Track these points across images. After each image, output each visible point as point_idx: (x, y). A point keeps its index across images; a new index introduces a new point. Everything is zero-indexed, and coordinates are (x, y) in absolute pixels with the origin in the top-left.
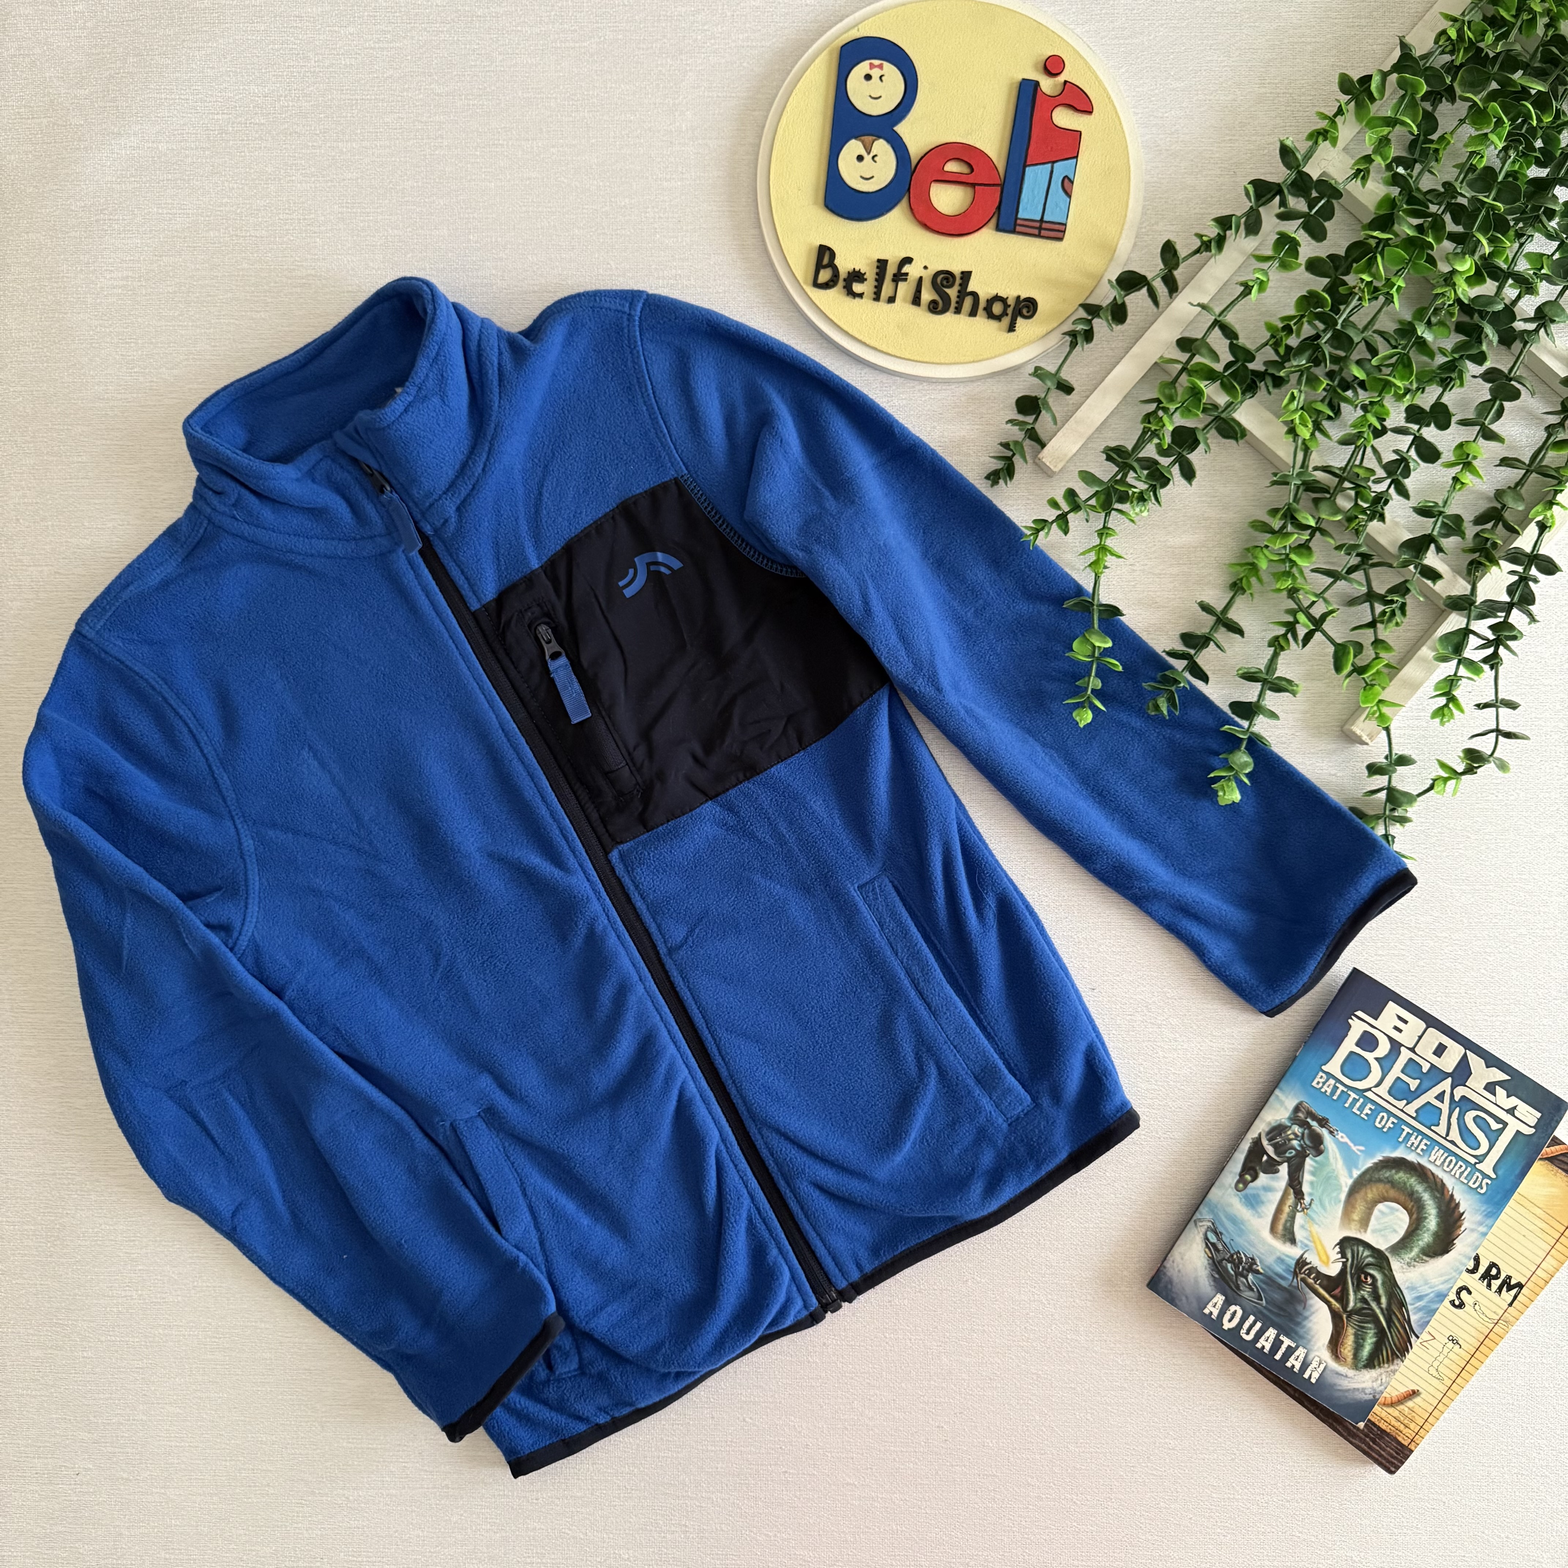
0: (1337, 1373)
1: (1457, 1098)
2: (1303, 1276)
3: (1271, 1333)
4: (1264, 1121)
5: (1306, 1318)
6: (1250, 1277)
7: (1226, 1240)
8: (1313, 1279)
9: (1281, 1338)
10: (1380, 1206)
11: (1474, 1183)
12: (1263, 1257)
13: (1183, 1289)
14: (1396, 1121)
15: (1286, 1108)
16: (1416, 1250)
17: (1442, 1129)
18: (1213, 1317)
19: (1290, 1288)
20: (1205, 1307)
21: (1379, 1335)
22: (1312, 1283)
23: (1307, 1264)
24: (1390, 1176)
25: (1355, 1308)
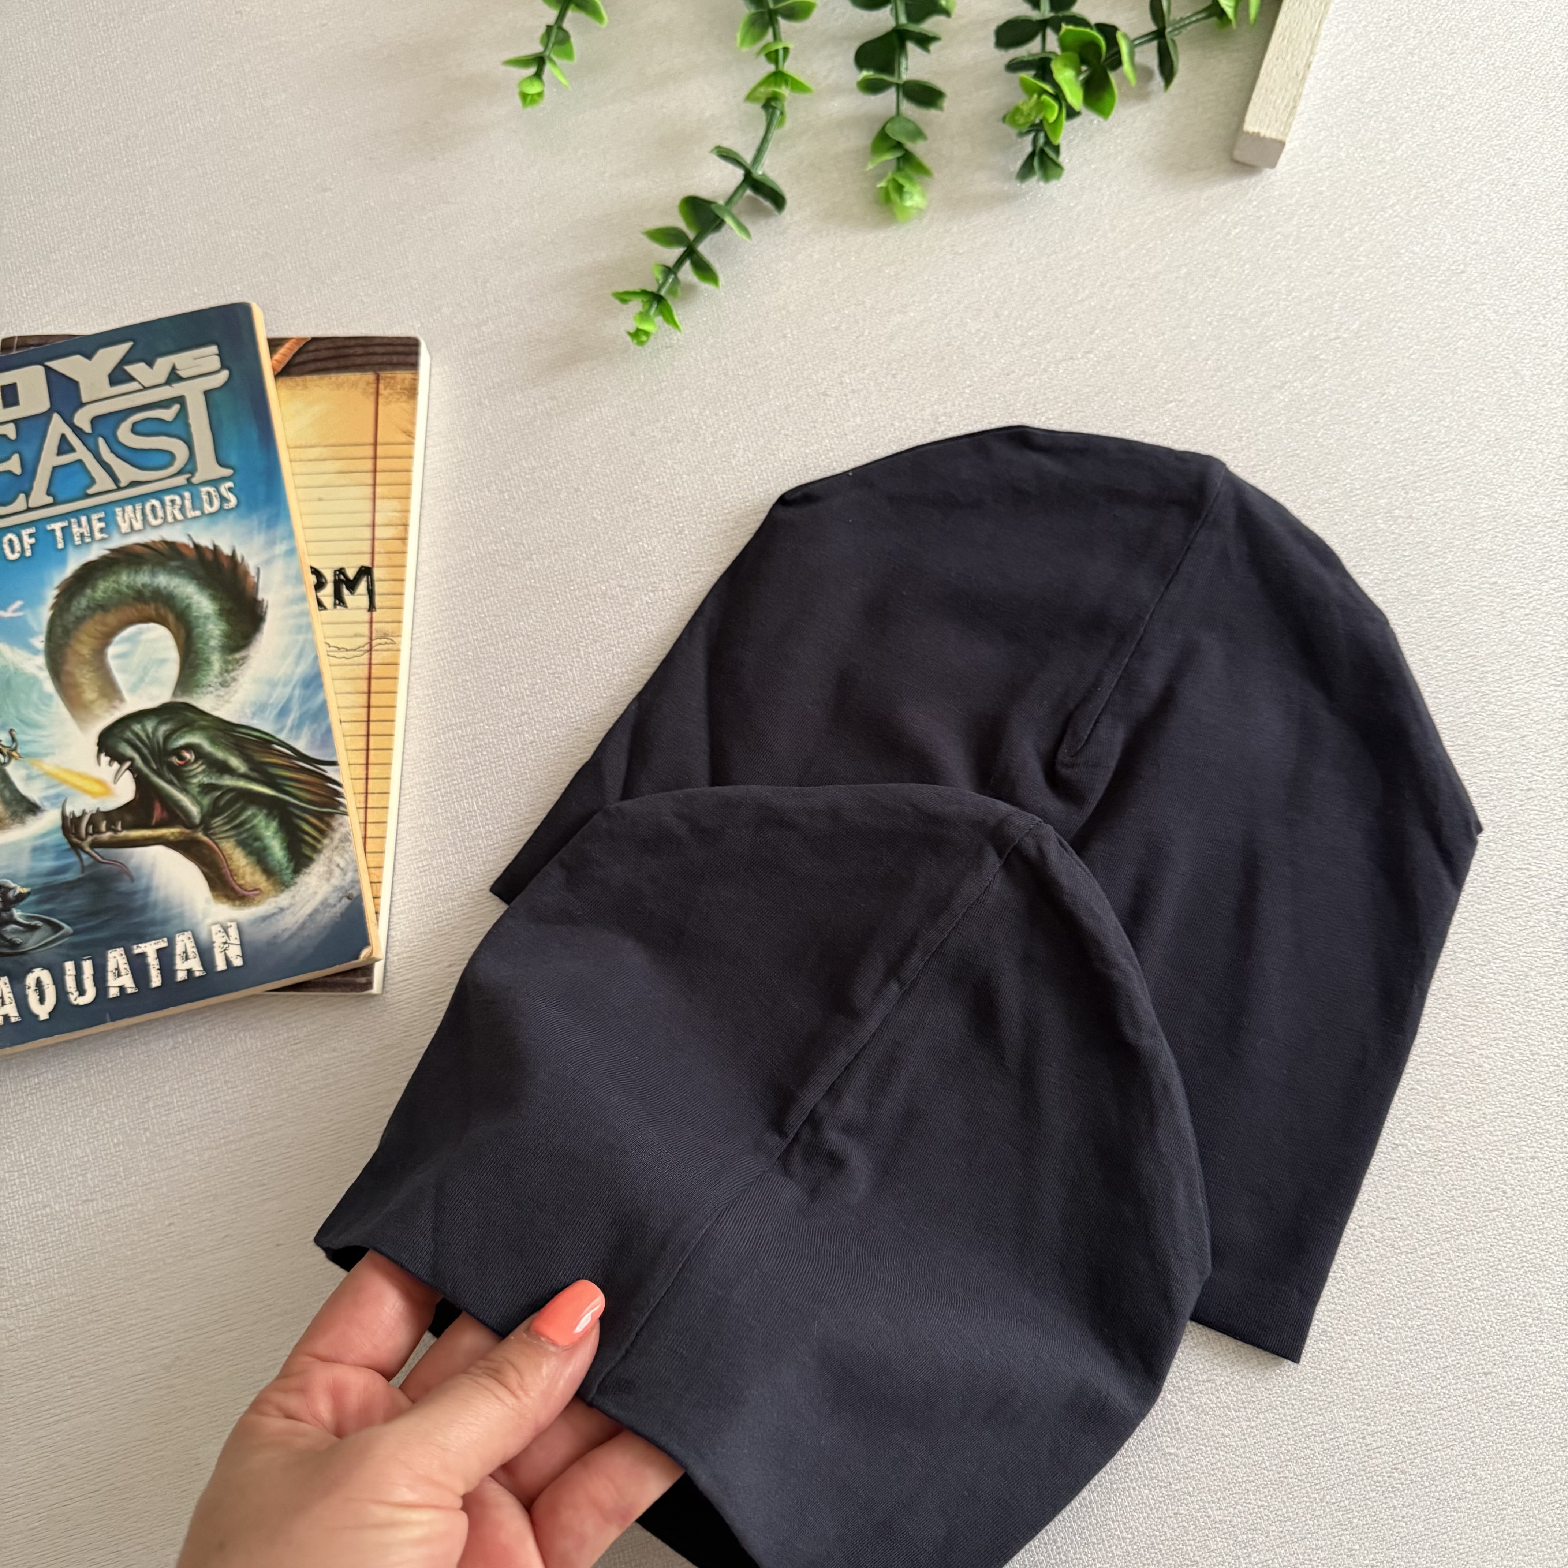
0: (264, 919)
1: (87, 428)
2: (90, 839)
3: (116, 958)
5: (148, 890)
6: (17, 914)
8: (108, 829)
9: (137, 950)
10: (112, 651)
11: (211, 503)
12: (11, 871)
14: (32, 530)
16: (216, 659)
17: (103, 482)
18: (13, 1020)
19: (87, 873)
21: (275, 812)
22: (112, 837)
23: (80, 818)
24: (89, 602)
25: (205, 809)
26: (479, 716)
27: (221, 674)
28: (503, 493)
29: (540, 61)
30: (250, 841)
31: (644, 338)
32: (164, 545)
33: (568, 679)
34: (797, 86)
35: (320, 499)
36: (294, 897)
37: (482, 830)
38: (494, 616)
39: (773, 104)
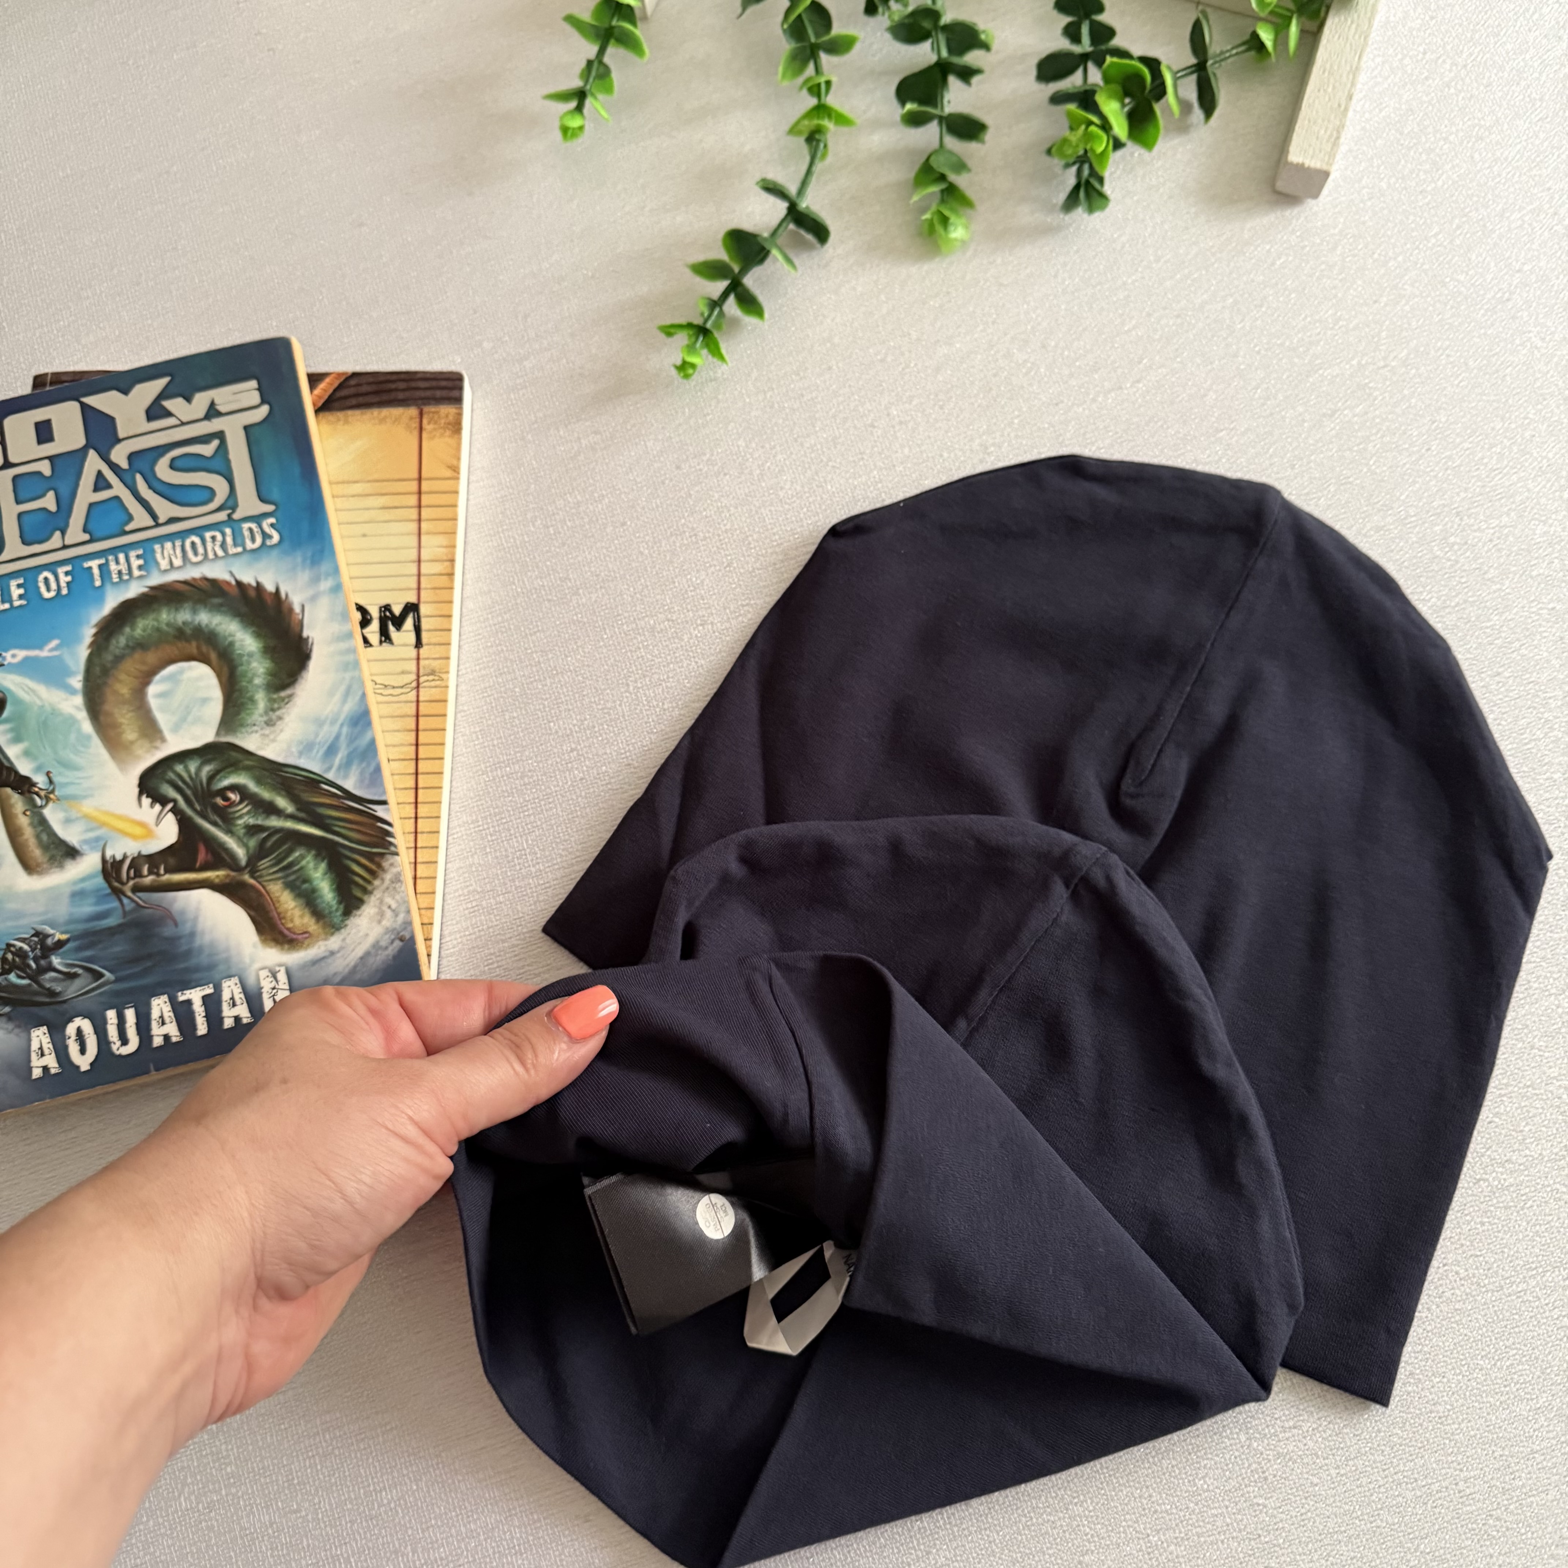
0: (314, 961)
1: (124, 465)
2: (131, 883)
3: (160, 1006)
5: (192, 935)
6: (56, 961)
8: (150, 872)
9: (182, 998)
10: (153, 690)
11: (253, 540)
12: (50, 916)
14: (69, 568)
16: (260, 697)
17: (141, 519)
18: (53, 1071)
19: (128, 918)
20: (30, 1069)
21: (324, 854)
22: (154, 881)
23: (122, 862)
24: (127, 640)
25: (251, 851)
26: (527, 753)
27: (266, 713)
28: (548, 527)
29: (581, 95)
30: (298, 883)
31: (690, 371)
32: (205, 582)
33: (617, 714)
34: (841, 120)
35: (364, 535)
36: (344, 940)
37: (533, 870)
38: (541, 651)
39: (817, 136)
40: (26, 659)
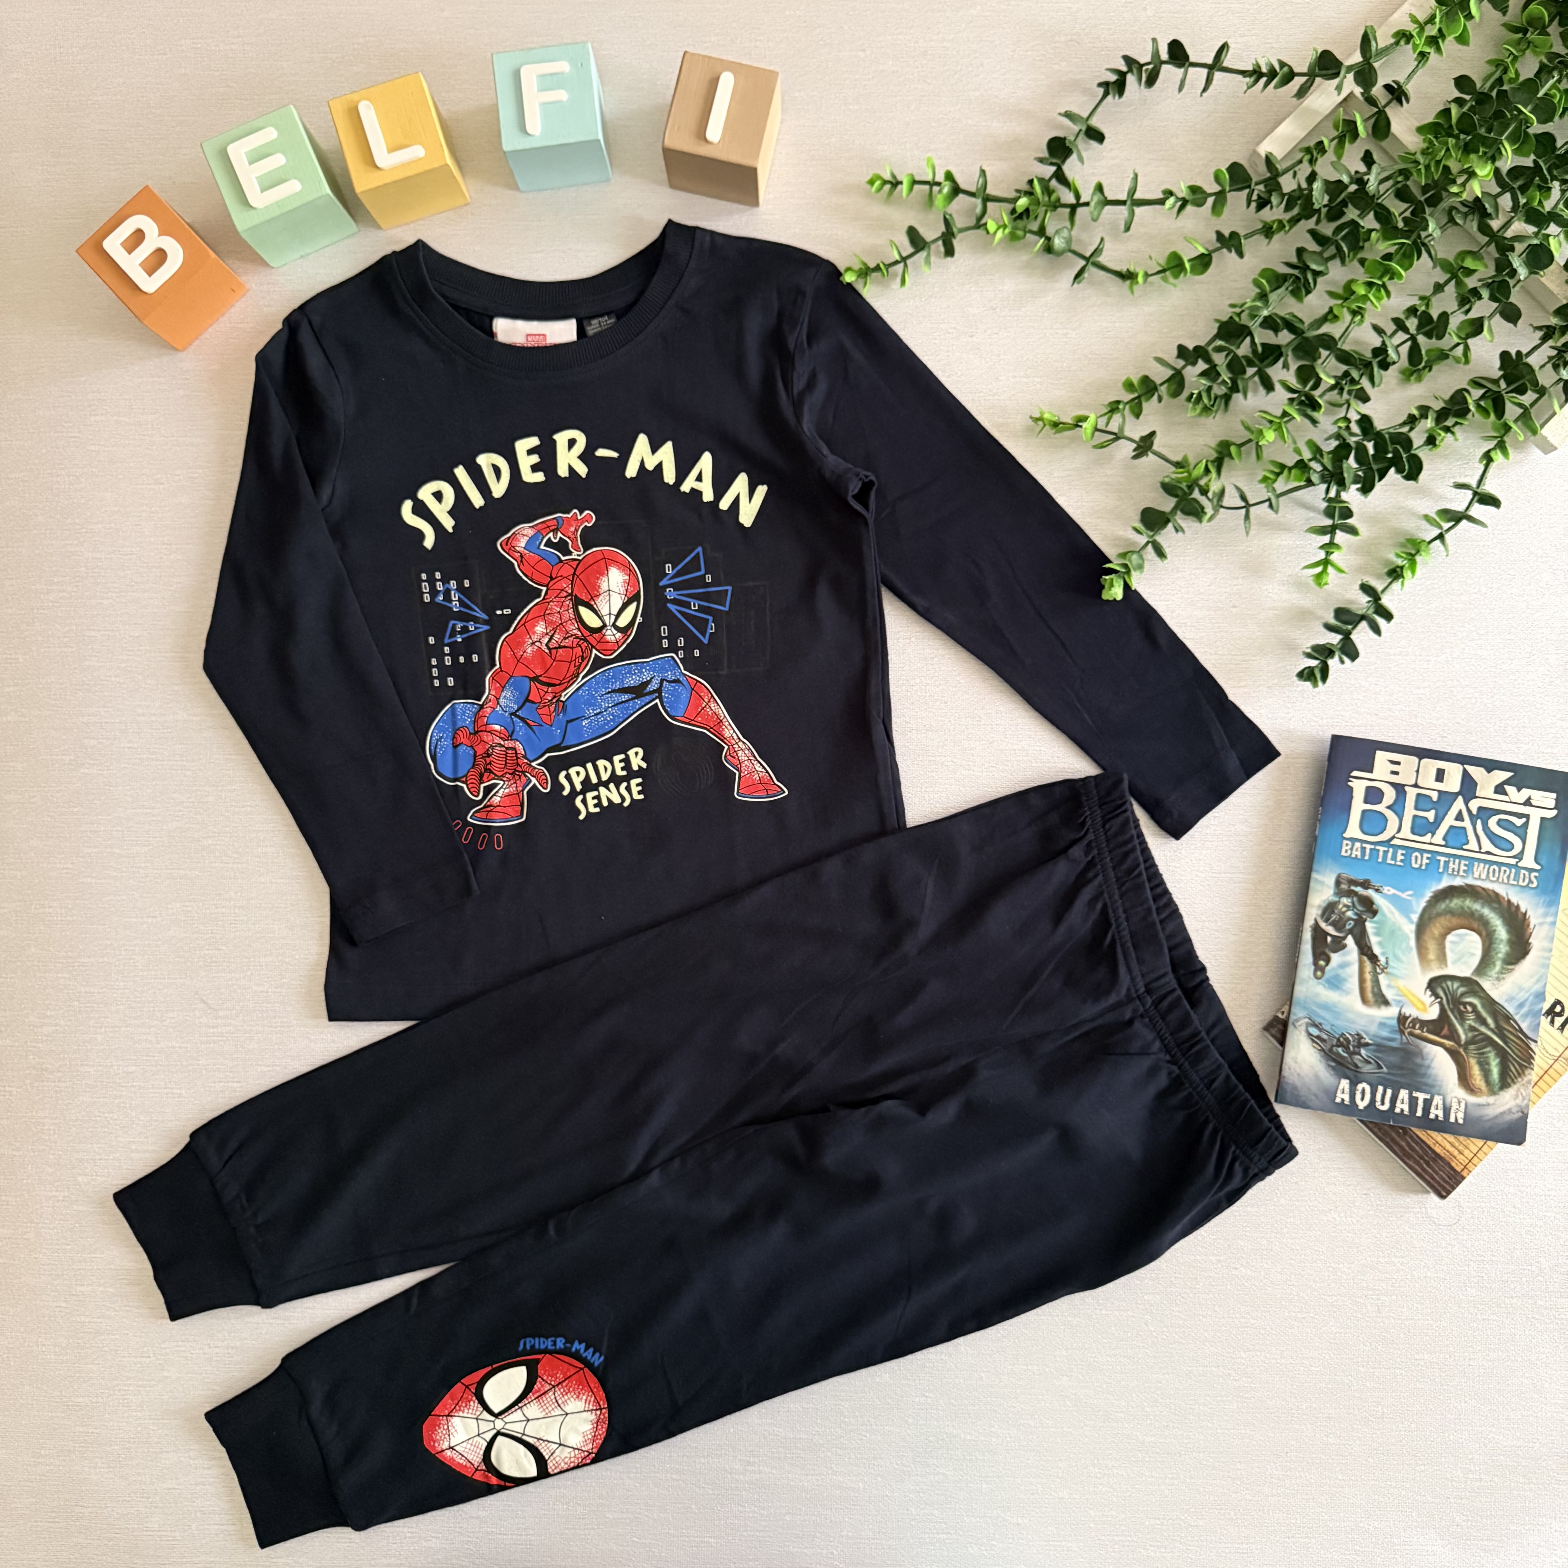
0: (1479, 1105)
1: (1475, 812)
2: (1409, 1030)
3: (1404, 1094)
4: (1312, 906)
5: (1429, 1067)
6: (1363, 1052)
7: (1327, 1027)
9: (1415, 1095)
10: (1450, 938)
11: (1524, 881)
12: (1366, 1029)
13: (1309, 1089)
14: (1429, 855)
15: (1328, 886)
16: (1499, 964)
17: (1473, 845)
18: (1346, 1102)
19: (1403, 1046)
20: (1335, 1097)
21: (1500, 1055)
22: (1420, 1033)
23: (1408, 1018)
24: (1446, 906)
25: (1468, 1039)
27: (1498, 973)
30: (1484, 1064)
32: (1493, 893)
36: (1496, 1100)
40: (1394, 895)
